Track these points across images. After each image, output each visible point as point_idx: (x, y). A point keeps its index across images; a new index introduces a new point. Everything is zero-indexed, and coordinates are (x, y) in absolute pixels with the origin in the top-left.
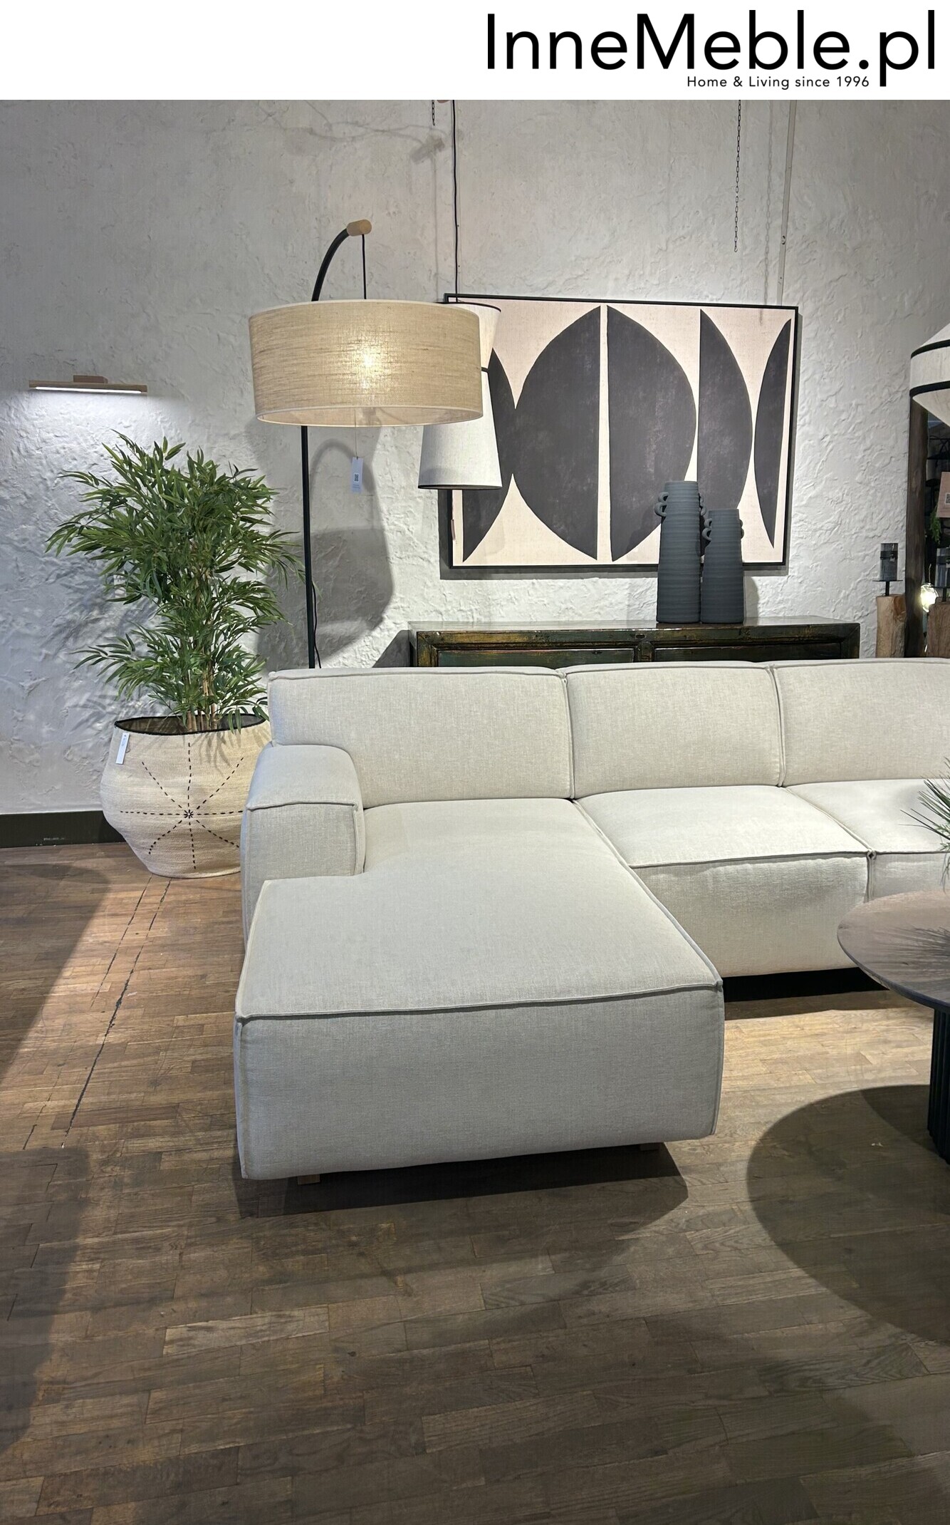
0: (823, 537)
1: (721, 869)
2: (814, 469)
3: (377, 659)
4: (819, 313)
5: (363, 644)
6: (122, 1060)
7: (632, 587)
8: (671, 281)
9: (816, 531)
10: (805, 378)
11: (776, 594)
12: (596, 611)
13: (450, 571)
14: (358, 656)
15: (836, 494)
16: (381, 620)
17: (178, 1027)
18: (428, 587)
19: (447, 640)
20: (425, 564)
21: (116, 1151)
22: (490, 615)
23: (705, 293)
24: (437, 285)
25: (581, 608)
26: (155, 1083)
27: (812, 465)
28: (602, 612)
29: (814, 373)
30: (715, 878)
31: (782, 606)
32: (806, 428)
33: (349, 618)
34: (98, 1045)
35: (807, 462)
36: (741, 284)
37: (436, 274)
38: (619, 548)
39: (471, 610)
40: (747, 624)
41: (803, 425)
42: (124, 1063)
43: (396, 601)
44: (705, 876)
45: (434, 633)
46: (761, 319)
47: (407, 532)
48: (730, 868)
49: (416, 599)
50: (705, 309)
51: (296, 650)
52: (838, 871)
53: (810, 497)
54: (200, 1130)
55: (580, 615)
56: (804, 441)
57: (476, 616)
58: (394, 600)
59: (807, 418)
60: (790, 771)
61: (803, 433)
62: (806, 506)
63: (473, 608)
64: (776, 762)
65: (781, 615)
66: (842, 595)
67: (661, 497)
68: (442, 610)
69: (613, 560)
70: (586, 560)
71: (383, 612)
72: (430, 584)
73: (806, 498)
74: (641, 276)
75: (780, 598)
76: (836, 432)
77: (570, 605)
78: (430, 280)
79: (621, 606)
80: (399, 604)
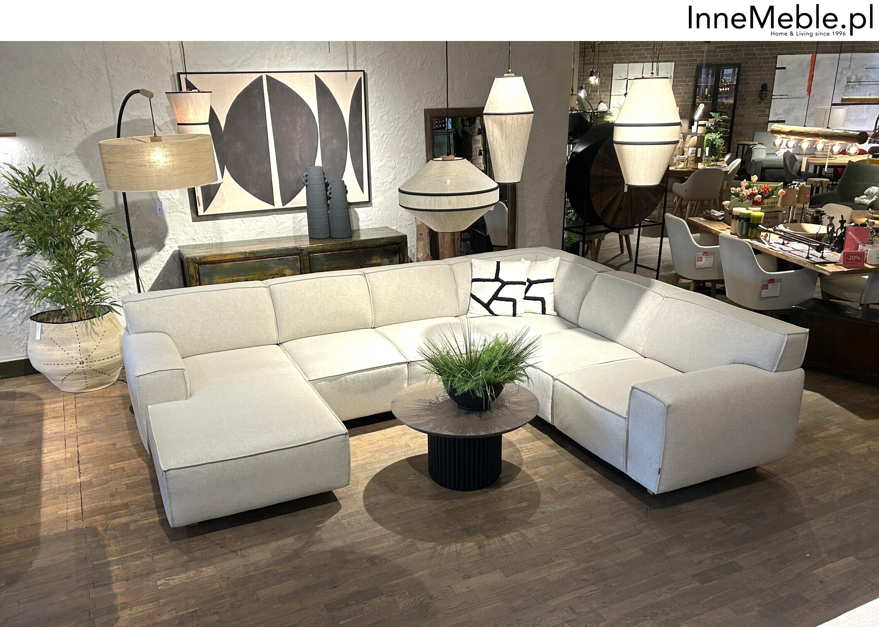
0: (387, 186)
1: (348, 376)
2: (380, 152)
3: (163, 266)
4: (375, 72)
5: (155, 259)
6: (93, 488)
7: (294, 217)
8: (298, 59)
9: (383, 183)
10: (372, 106)
11: (367, 217)
12: (278, 231)
13: (197, 217)
14: (153, 265)
15: (392, 164)
16: (164, 246)
17: (112, 470)
18: (187, 227)
19: (203, 260)
20: (183, 215)
21: (108, 525)
22: (221, 238)
23: (316, 64)
24: (172, 66)
25: (269, 231)
26: (112, 495)
27: (379, 150)
28: (280, 232)
29: (375, 103)
30: (346, 381)
31: (371, 222)
32: (374, 131)
33: (145, 247)
34: (78, 483)
35: (377, 148)
36: (335, 58)
37: (171, 61)
38: (285, 201)
39: (211, 237)
40: (354, 239)
41: (373, 130)
42: (95, 489)
43: (170, 236)
44: (341, 380)
45: (195, 258)
46: (346, 77)
47: (171, 199)
48: (352, 376)
49: (180, 233)
50: (317, 74)
51: (119, 266)
52: (396, 371)
53: (380, 167)
54: (141, 512)
55: (269, 234)
56: (374, 138)
57: (214, 239)
58: (168, 235)
59: (374, 126)
60: (376, 321)
61: (373, 134)
62: (378, 171)
63: (212, 235)
64: (370, 318)
65: (370, 227)
66: (399, 214)
67: (305, 175)
68: (195, 238)
69: (283, 206)
70: (269, 207)
71: (163, 242)
72: (186, 225)
73: (377, 167)
74: (282, 56)
75: (369, 218)
76: (389, 132)
77: (263, 230)
78: (168, 64)
79: (290, 228)
80: (172, 237)
